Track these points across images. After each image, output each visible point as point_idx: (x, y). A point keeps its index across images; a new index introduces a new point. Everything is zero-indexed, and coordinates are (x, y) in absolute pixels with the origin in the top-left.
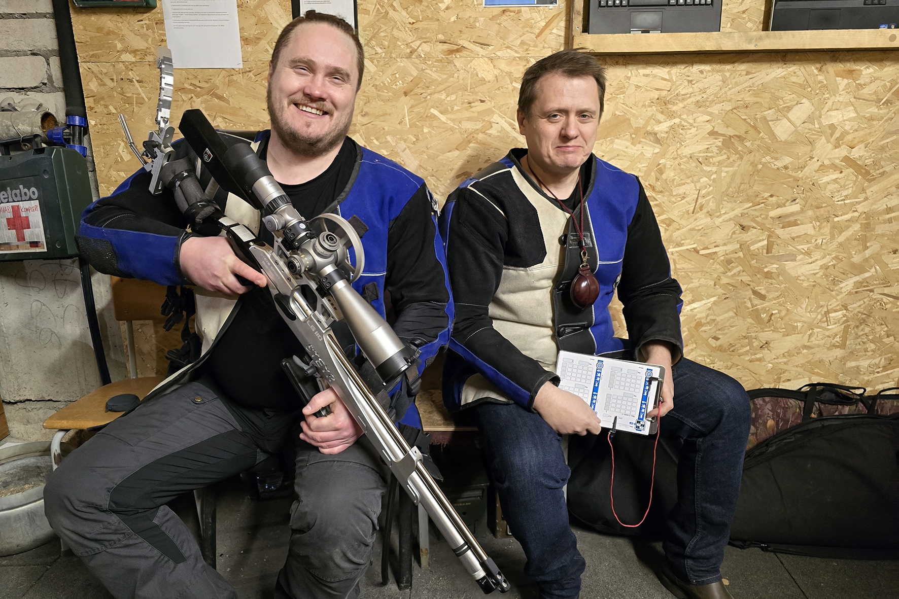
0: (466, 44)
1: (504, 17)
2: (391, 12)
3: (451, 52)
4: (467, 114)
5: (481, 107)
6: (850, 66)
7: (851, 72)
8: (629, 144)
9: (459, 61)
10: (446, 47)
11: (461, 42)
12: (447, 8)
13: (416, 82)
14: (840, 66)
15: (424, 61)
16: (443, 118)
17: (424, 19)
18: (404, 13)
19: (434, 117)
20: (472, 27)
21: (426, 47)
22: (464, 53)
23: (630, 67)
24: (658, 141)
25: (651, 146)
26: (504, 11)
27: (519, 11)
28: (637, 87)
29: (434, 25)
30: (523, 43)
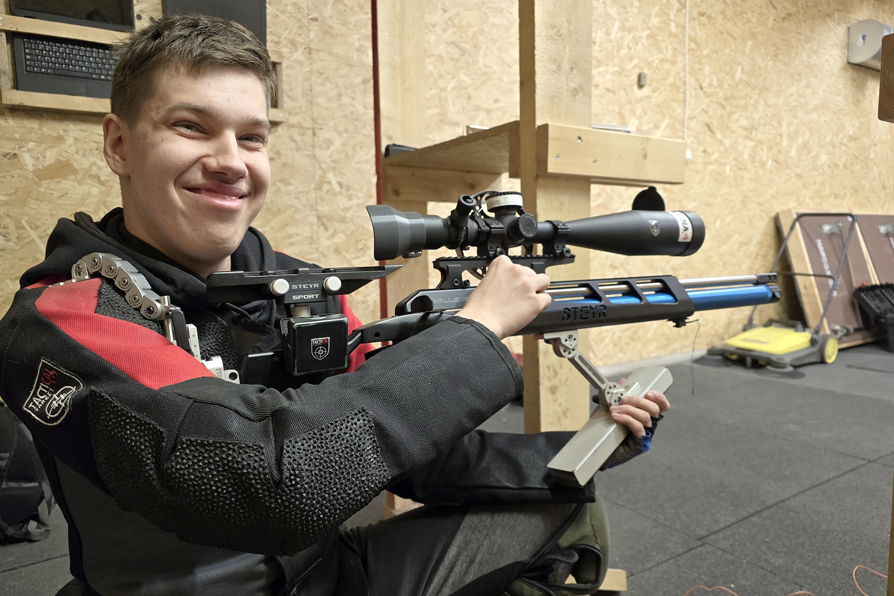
8: (76, 184)
23: (66, 123)
24: (102, 183)
25: (97, 187)
28: (76, 139)
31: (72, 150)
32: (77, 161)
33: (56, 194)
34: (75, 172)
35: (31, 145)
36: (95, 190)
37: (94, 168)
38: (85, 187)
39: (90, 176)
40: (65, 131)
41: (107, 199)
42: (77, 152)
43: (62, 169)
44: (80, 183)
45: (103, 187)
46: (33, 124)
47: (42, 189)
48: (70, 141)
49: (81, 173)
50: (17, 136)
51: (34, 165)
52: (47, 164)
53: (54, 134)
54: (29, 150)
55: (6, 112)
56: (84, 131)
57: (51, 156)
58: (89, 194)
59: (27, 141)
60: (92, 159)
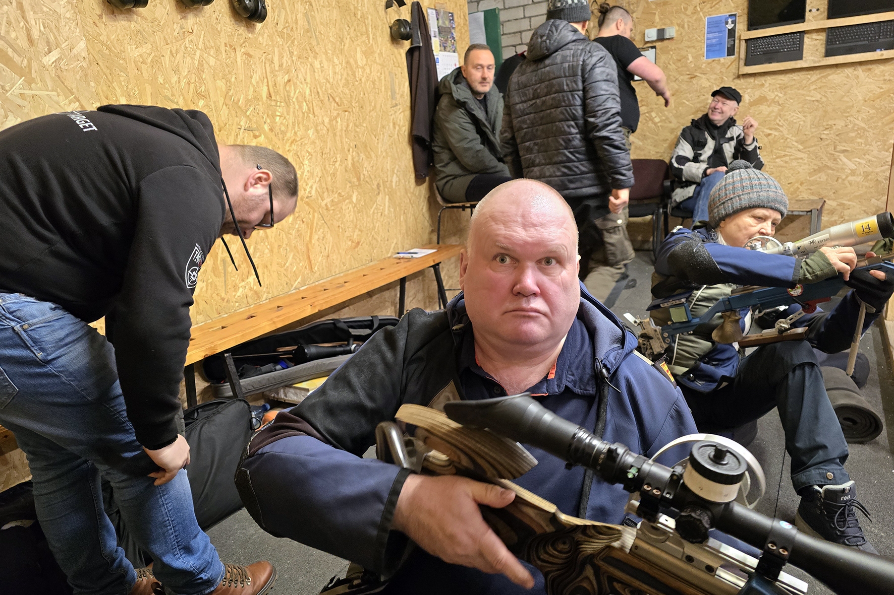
0: (698, 74)
1: (713, 63)
2: (669, 65)
3: (692, 78)
4: (698, 100)
5: (703, 98)
6: (870, 66)
7: (870, 69)
8: (766, 107)
9: (694, 81)
10: (689, 76)
11: (696, 74)
12: (691, 62)
13: (677, 91)
14: (864, 67)
15: (681, 82)
16: (687, 103)
17: (682, 67)
18: (674, 65)
19: (684, 103)
20: (701, 68)
21: (682, 77)
22: (697, 78)
23: (766, 78)
24: (780, 105)
26: (713, 61)
27: (720, 60)
28: (770, 84)
29: (685, 69)
30: (721, 72)
31: (766, 90)
32: (769, 95)
33: (757, 113)
34: (767, 100)
35: (749, 90)
36: (776, 109)
37: (777, 98)
38: (771, 108)
39: (775, 102)
40: (765, 81)
41: (782, 113)
42: (769, 91)
43: (762, 100)
44: (769, 106)
45: (780, 107)
46: (751, 80)
47: (751, 111)
48: (767, 85)
49: (770, 101)
50: (744, 87)
51: (749, 100)
52: (755, 98)
53: (760, 83)
54: (748, 93)
55: (741, 76)
56: (774, 79)
57: (757, 94)
58: (773, 111)
59: (747, 89)
60: (776, 93)
